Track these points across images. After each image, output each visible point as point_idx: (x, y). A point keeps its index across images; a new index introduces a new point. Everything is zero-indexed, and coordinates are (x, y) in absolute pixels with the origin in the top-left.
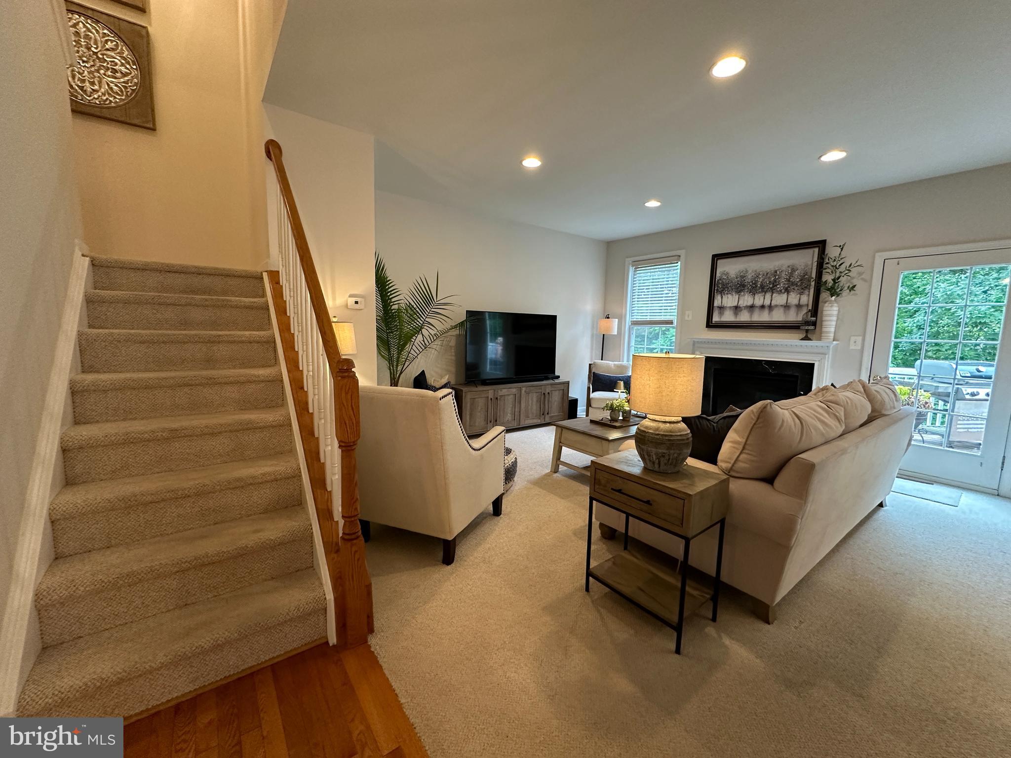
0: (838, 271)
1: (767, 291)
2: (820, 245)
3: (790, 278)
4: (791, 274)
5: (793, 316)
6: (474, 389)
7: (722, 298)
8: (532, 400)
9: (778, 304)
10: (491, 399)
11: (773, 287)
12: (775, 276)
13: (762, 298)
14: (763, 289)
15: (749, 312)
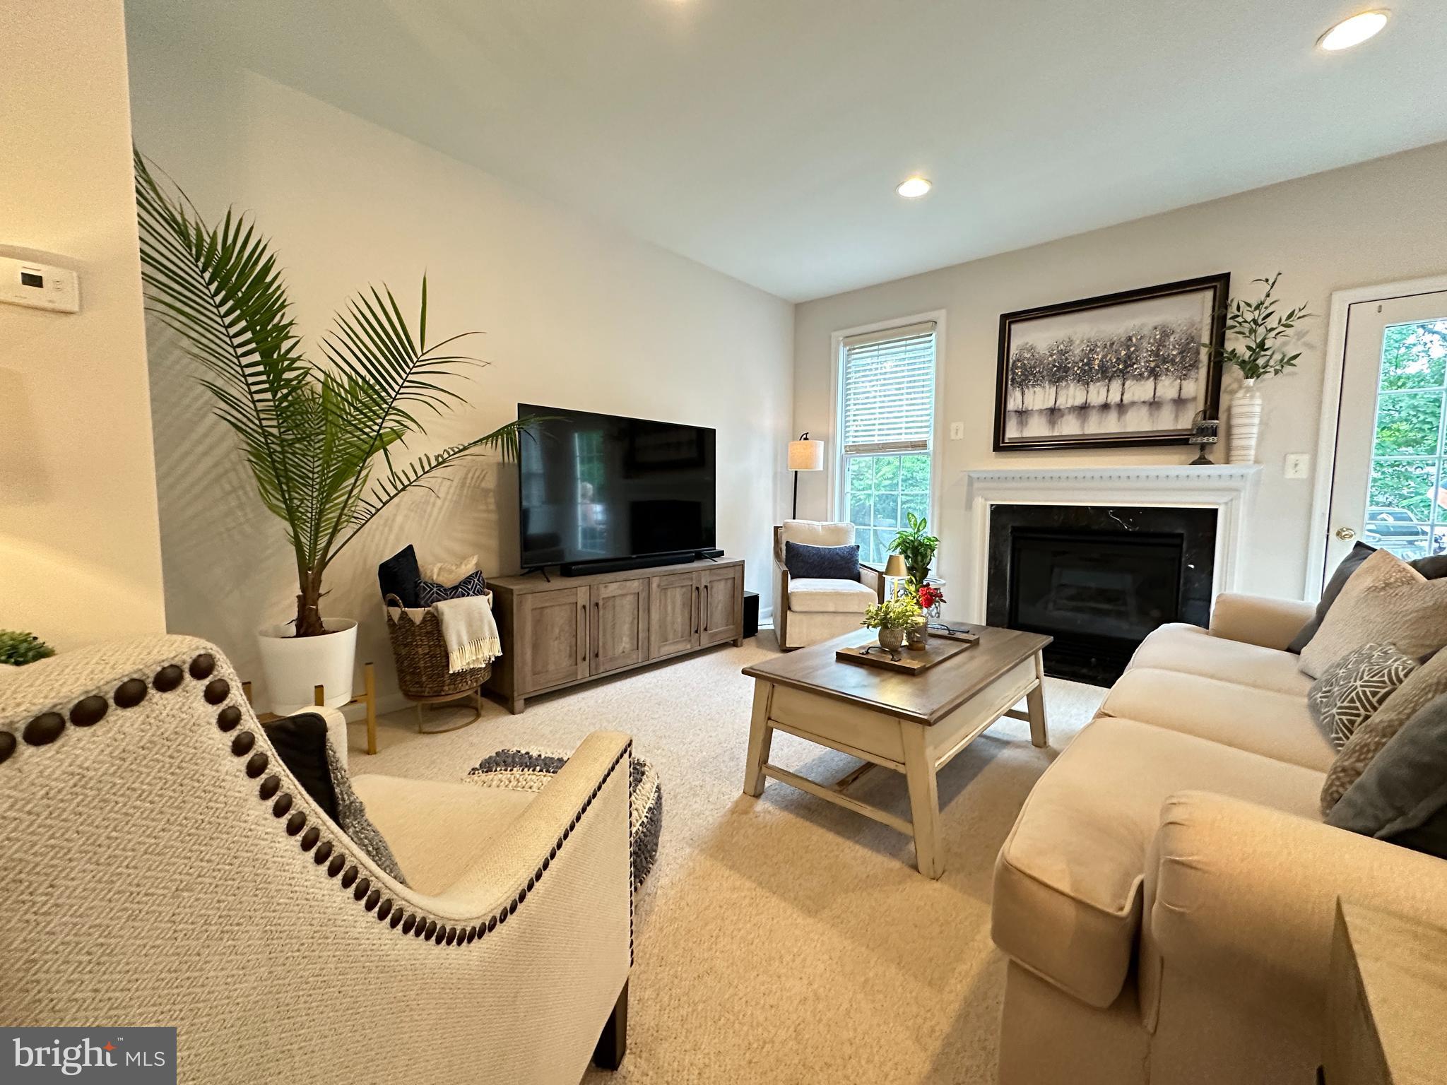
0: (1261, 330)
1: (1112, 376)
2: (1218, 284)
3: (1158, 350)
4: (1161, 343)
5: (1166, 422)
6: (543, 585)
7: (1023, 394)
8: (674, 603)
9: (1136, 399)
10: (584, 607)
11: (1126, 367)
12: (1128, 348)
13: (1103, 391)
14: (1106, 374)
15: (1077, 418)
